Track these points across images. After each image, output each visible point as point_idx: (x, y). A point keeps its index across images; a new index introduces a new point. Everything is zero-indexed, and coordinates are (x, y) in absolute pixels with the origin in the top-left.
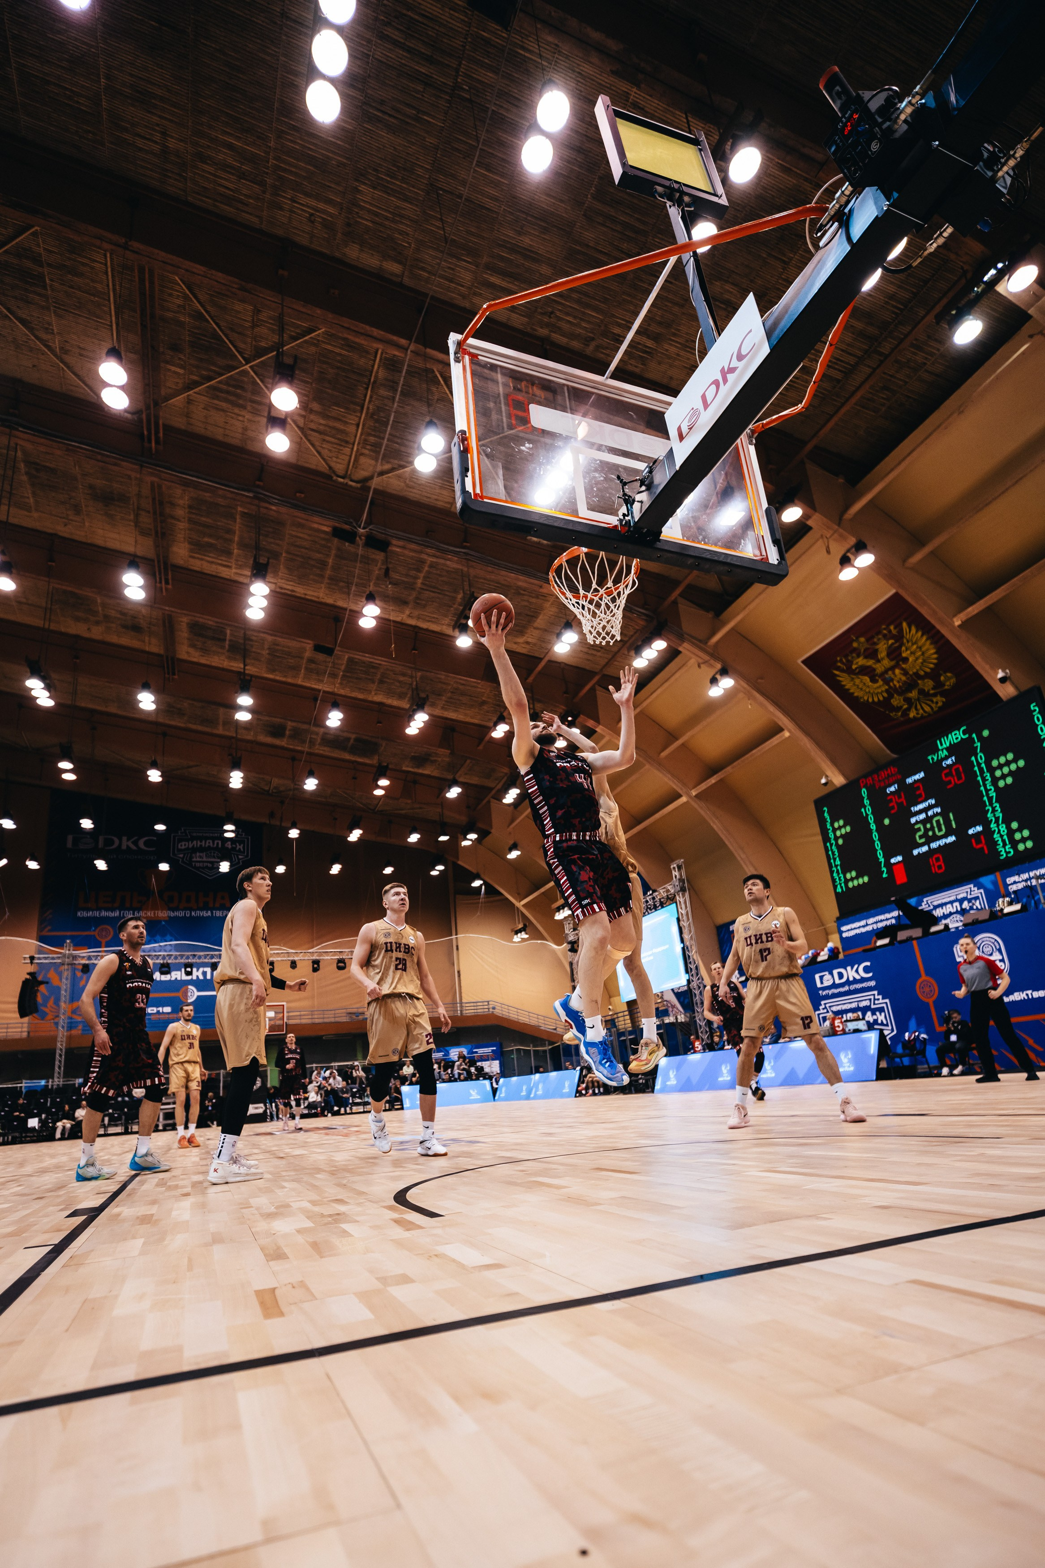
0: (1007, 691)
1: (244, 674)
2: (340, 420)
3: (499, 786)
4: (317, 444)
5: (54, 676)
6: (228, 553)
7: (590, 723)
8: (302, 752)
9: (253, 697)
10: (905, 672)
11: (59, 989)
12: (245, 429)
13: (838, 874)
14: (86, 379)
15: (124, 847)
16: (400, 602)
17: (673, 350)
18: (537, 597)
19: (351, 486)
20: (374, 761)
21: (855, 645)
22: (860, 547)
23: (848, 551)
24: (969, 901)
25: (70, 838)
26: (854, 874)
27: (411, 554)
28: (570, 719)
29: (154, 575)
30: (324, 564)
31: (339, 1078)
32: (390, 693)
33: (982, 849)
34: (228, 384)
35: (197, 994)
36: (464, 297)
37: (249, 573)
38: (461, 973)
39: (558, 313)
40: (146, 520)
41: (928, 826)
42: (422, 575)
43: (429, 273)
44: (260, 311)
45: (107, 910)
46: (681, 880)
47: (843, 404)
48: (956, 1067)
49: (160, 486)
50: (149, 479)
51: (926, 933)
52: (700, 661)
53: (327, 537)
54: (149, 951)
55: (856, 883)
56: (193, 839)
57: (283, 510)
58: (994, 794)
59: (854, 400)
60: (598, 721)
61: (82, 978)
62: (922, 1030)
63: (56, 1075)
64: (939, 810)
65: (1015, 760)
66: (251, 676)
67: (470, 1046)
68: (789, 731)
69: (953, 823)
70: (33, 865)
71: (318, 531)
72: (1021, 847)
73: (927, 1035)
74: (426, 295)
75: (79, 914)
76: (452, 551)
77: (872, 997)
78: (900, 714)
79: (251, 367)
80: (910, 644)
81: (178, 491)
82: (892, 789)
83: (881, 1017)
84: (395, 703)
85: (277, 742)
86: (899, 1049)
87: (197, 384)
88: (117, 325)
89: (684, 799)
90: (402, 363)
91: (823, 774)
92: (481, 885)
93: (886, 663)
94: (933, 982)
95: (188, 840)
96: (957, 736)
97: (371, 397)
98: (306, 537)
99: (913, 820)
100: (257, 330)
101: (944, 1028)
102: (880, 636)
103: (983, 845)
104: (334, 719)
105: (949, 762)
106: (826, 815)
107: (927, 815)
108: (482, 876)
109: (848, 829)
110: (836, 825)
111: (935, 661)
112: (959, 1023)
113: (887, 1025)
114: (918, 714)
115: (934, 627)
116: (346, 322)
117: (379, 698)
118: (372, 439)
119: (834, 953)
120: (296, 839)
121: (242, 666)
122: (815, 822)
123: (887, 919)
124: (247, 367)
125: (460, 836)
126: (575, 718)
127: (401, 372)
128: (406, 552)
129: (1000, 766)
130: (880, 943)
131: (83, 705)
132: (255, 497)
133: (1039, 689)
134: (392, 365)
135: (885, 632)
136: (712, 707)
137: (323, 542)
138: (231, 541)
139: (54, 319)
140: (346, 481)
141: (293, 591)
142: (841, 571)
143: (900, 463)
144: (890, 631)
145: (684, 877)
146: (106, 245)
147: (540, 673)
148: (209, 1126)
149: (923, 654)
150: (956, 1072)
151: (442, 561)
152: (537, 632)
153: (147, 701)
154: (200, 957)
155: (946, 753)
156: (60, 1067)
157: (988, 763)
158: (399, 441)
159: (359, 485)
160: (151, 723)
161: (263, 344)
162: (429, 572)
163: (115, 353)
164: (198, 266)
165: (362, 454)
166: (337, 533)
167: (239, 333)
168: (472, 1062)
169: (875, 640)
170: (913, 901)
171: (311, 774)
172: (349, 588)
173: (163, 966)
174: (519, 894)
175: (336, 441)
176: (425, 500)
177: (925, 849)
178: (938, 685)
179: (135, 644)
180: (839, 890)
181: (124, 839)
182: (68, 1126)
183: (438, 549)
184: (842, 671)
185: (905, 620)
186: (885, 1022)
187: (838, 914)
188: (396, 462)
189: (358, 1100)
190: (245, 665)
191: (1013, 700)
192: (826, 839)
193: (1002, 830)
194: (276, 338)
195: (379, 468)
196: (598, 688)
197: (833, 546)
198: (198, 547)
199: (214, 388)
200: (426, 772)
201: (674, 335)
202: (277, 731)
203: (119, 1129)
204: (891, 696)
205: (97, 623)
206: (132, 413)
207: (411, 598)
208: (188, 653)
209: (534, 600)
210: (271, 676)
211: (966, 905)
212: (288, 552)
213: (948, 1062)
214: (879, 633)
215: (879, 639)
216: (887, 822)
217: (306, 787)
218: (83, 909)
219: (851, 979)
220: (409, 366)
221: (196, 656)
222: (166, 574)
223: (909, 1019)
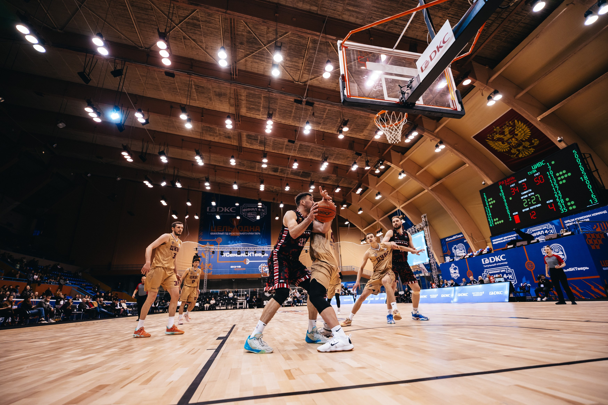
0: (562, 146)
1: (265, 151)
2: (296, 62)
3: (355, 187)
4: (289, 71)
5: (203, 154)
6: (259, 110)
7: (389, 163)
8: (284, 177)
9: (268, 159)
10: (517, 140)
11: (205, 259)
12: (265, 68)
13: (491, 219)
14: (213, 57)
15: (225, 211)
16: (318, 123)
17: (418, 25)
18: (368, 119)
19: (300, 84)
20: (309, 179)
21: (495, 130)
22: (496, 92)
23: (491, 94)
24: (548, 230)
25: (208, 208)
26: (497, 219)
27: (322, 107)
28: (381, 162)
29: (235, 119)
30: (291, 112)
31: (298, 293)
32: (315, 155)
33: (553, 208)
34: (259, 54)
35: (249, 261)
36: (339, 15)
37: (266, 117)
38: (342, 255)
39: (374, 17)
40: (232, 101)
41: (529, 200)
42: (325, 113)
43: (327, 8)
44: (269, 28)
45: (220, 232)
46: (426, 222)
47: (487, 39)
48: (544, 298)
49: (237, 90)
50: (233, 88)
51: (529, 243)
52: (432, 139)
53: (292, 102)
54: (234, 247)
55: (498, 223)
56: (248, 208)
57: (278, 95)
58: (558, 187)
59: (491, 37)
60: (391, 162)
61: (212, 255)
62: (528, 282)
63: (204, 288)
64: (533, 194)
65: (567, 173)
66: (267, 152)
67: (345, 283)
68: (468, 164)
69: (540, 198)
70: (197, 217)
71: (289, 101)
72: (571, 208)
73: (531, 284)
74: (326, 16)
75: (211, 234)
76: (336, 105)
77: (506, 268)
78: (515, 156)
79: (266, 47)
80: (518, 128)
81: (243, 91)
82: (513, 185)
83: (510, 277)
84: (316, 159)
85: (275, 174)
86: (519, 290)
87: (249, 55)
88: (223, 38)
89: (426, 191)
90: (318, 41)
91: (483, 180)
92: (348, 224)
93: (509, 136)
94: (533, 263)
95: (246, 208)
96: (540, 164)
97: (307, 53)
98: (286, 103)
99: (522, 198)
100: (268, 35)
101: (538, 282)
102: (505, 126)
103: (553, 207)
104: (295, 166)
105: (537, 174)
106: (485, 196)
107: (528, 195)
108: (349, 220)
109: (494, 201)
110: (489, 200)
111: (530, 135)
112: (544, 280)
113: (513, 280)
114: (523, 155)
115: (528, 121)
116: (298, 29)
117: (311, 157)
118: (307, 68)
119: (489, 250)
120: (282, 208)
121: (264, 148)
122: (481, 199)
123: (512, 237)
124: (265, 47)
125: (340, 206)
126: (383, 161)
127: (317, 44)
128: (320, 106)
129: (560, 176)
130: (509, 247)
131: (212, 164)
132: (268, 91)
133: (576, 144)
134: (314, 42)
135: (507, 124)
136: (436, 156)
137: (291, 104)
138: (260, 106)
139: (203, 38)
140: (298, 83)
141: (281, 122)
142: (488, 102)
143: (512, 59)
144: (510, 124)
145: (427, 220)
146: (219, 13)
147: (369, 146)
148: (254, 308)
149: (524, 132)
150: (544, 300)
151: (332, 108)
152: (368, 131)
153: (233, 162)
154: (250, 249)
155: (535, 171)
156: (205, 286)
157: (554, 174)
158: (317, 67)
159: (303, 84)
160: (234, 169)
161: (270, 39)
162: (328, 112)
163: (223, 47)
164: (249, 16)
165: (304, 73)
166: (296, 101)
167: (262, 36)
168: (346, 289)
169: (503, 128)
170: (523, 230)
171: (287, 185)
172: (300, 120)
173: (238, 252)
174: (362, 227)
175: (295, 69)
176: (326, 87)
177: (528, 209)
178: (532, 144)
179: (229, 142)
180: (491, 225)
181: (225, 208)
182: (208, 306)
183: (331, 104)
184: (490, 140)
185: (516, 119)
186: (512, 278)
187: (491, 235)
188: (316, 75)
189: (305, 301)
190: (265, 148)
191: (564, 149)
192: (485, 205)
193: (562, 201)
194: (275, 37)
195: (310, 77)
196: (391, 150)
197: (484, 93)
198: (249, 109)
199: (254, 55)
200: (327, 183)
201: (418, 20)
202: (276, 170)
203: (225, 308)
204: (511, 149)
205: (217, 136)
206: (228, 66)
207: (322, 122)
208: (246, 145)
209: (366, 120)
210: (273, 151)
211: (546, 232)
212: (279, 109)
213: (540, 295)
214: (505, 124)
215: (505, 127)
216: (511, 198)
217: (286, 190)
218: (212, 232)
219: (497, 261)
220: (320, 41)
221: (248, 146)
222: (239, 119)
223: (523, 277)
